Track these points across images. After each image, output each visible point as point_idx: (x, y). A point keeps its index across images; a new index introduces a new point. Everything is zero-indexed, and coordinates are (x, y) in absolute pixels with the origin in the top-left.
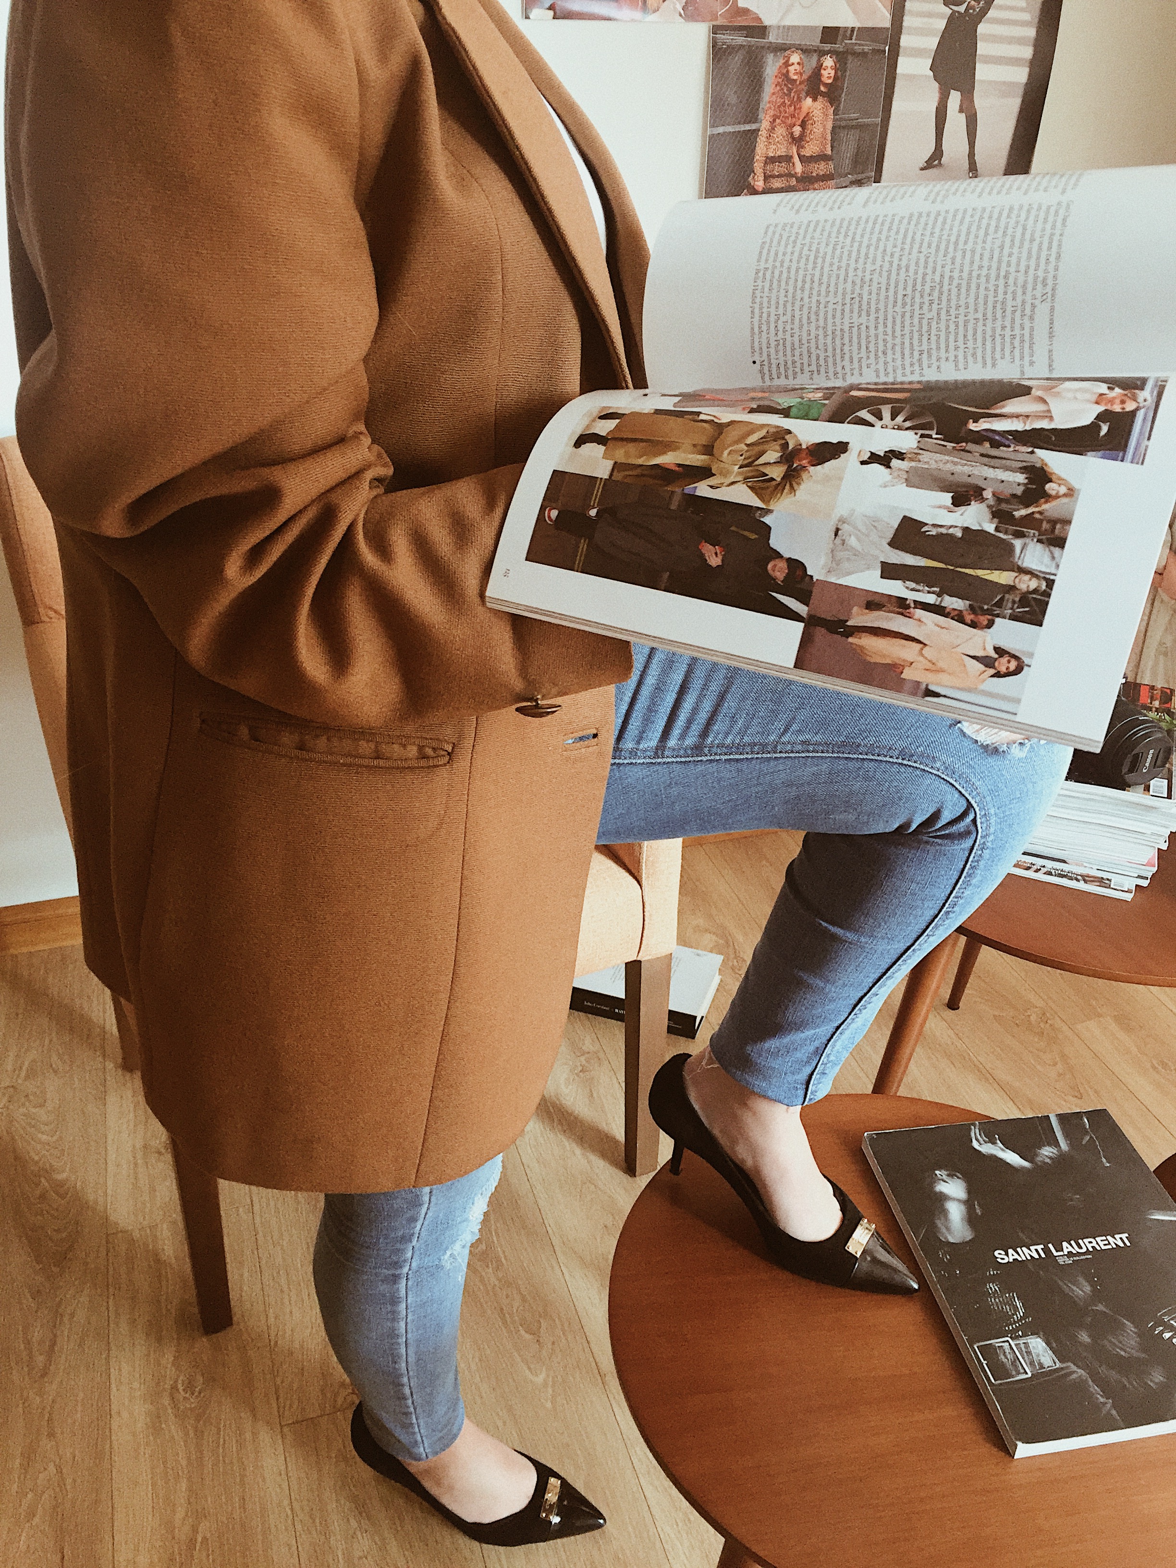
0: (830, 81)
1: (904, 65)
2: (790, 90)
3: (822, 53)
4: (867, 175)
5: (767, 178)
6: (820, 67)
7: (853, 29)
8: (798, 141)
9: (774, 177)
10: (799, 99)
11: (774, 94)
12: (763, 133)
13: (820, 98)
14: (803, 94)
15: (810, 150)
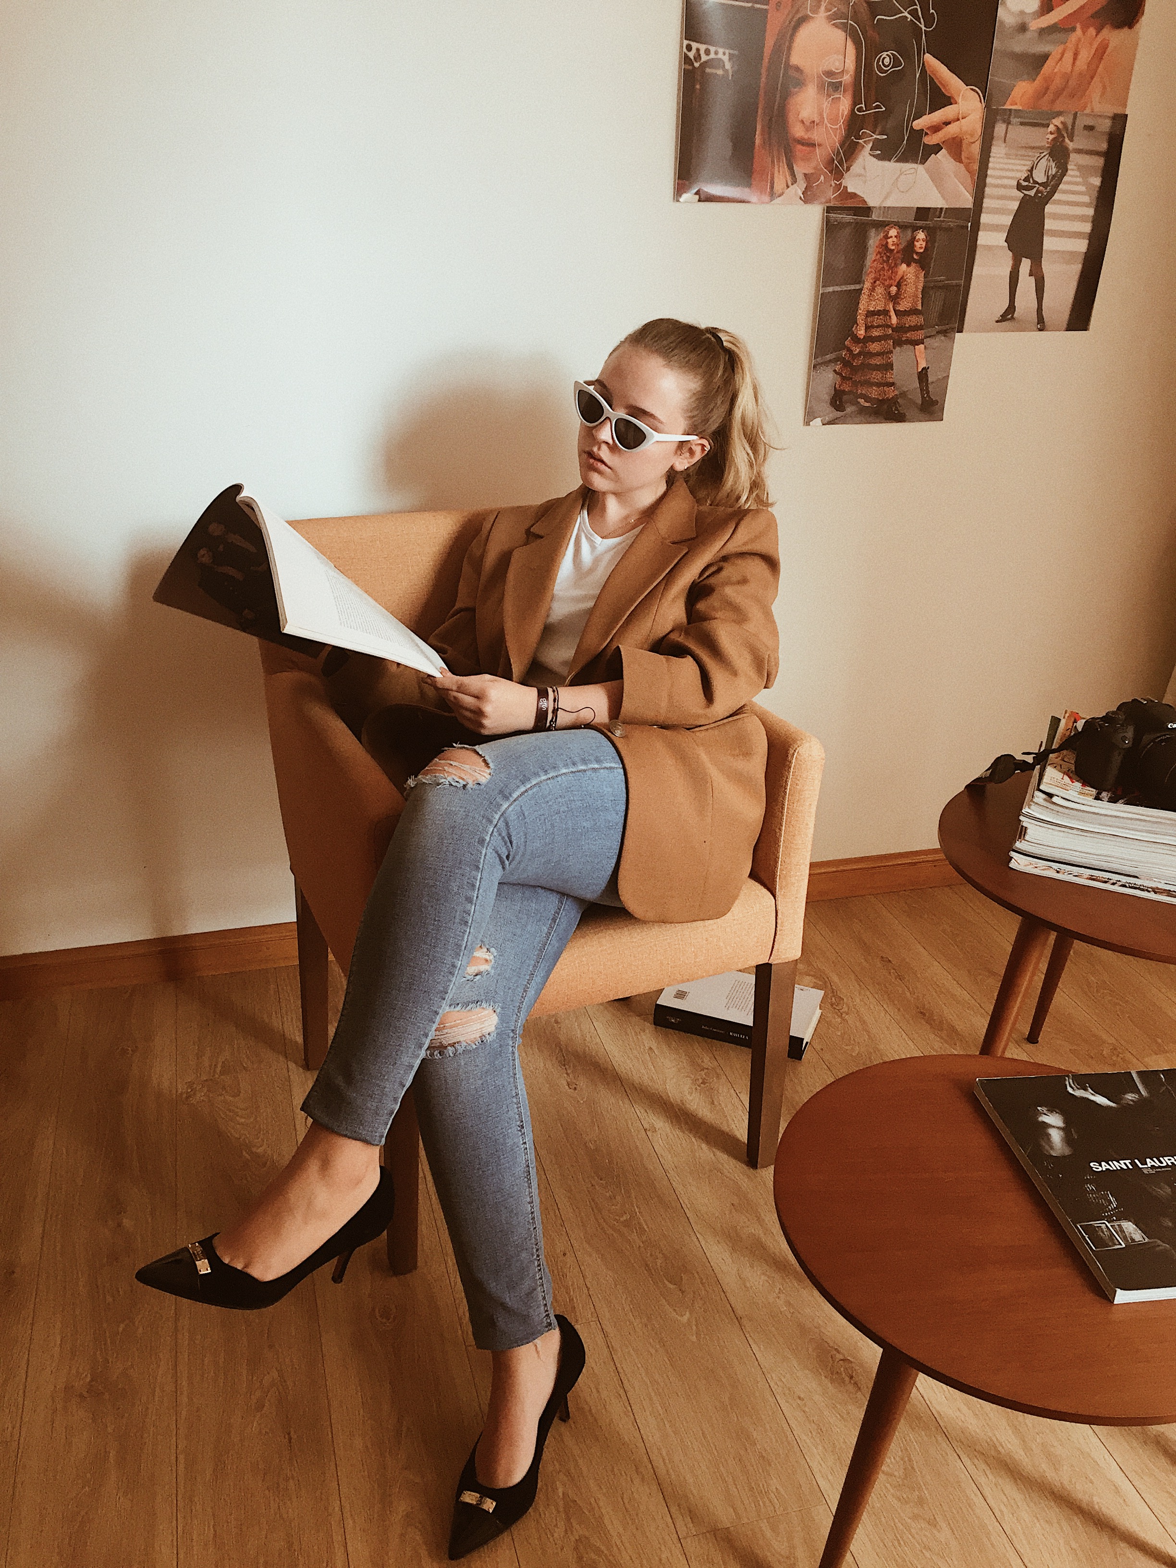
0: (922, 251)
1: (984, 238)
2: (888, 257)
3: (915, 229)
4: (952, 325)
5: (867, 328)
6: (913, 239)
7: (941, 209)
8: (895, 299)
9: (873, 327)
10: (896, 265)
11: (874, 261)
12: (865, 291)
13: (913, 265)
14: (899, 261)
15: (904, 306)
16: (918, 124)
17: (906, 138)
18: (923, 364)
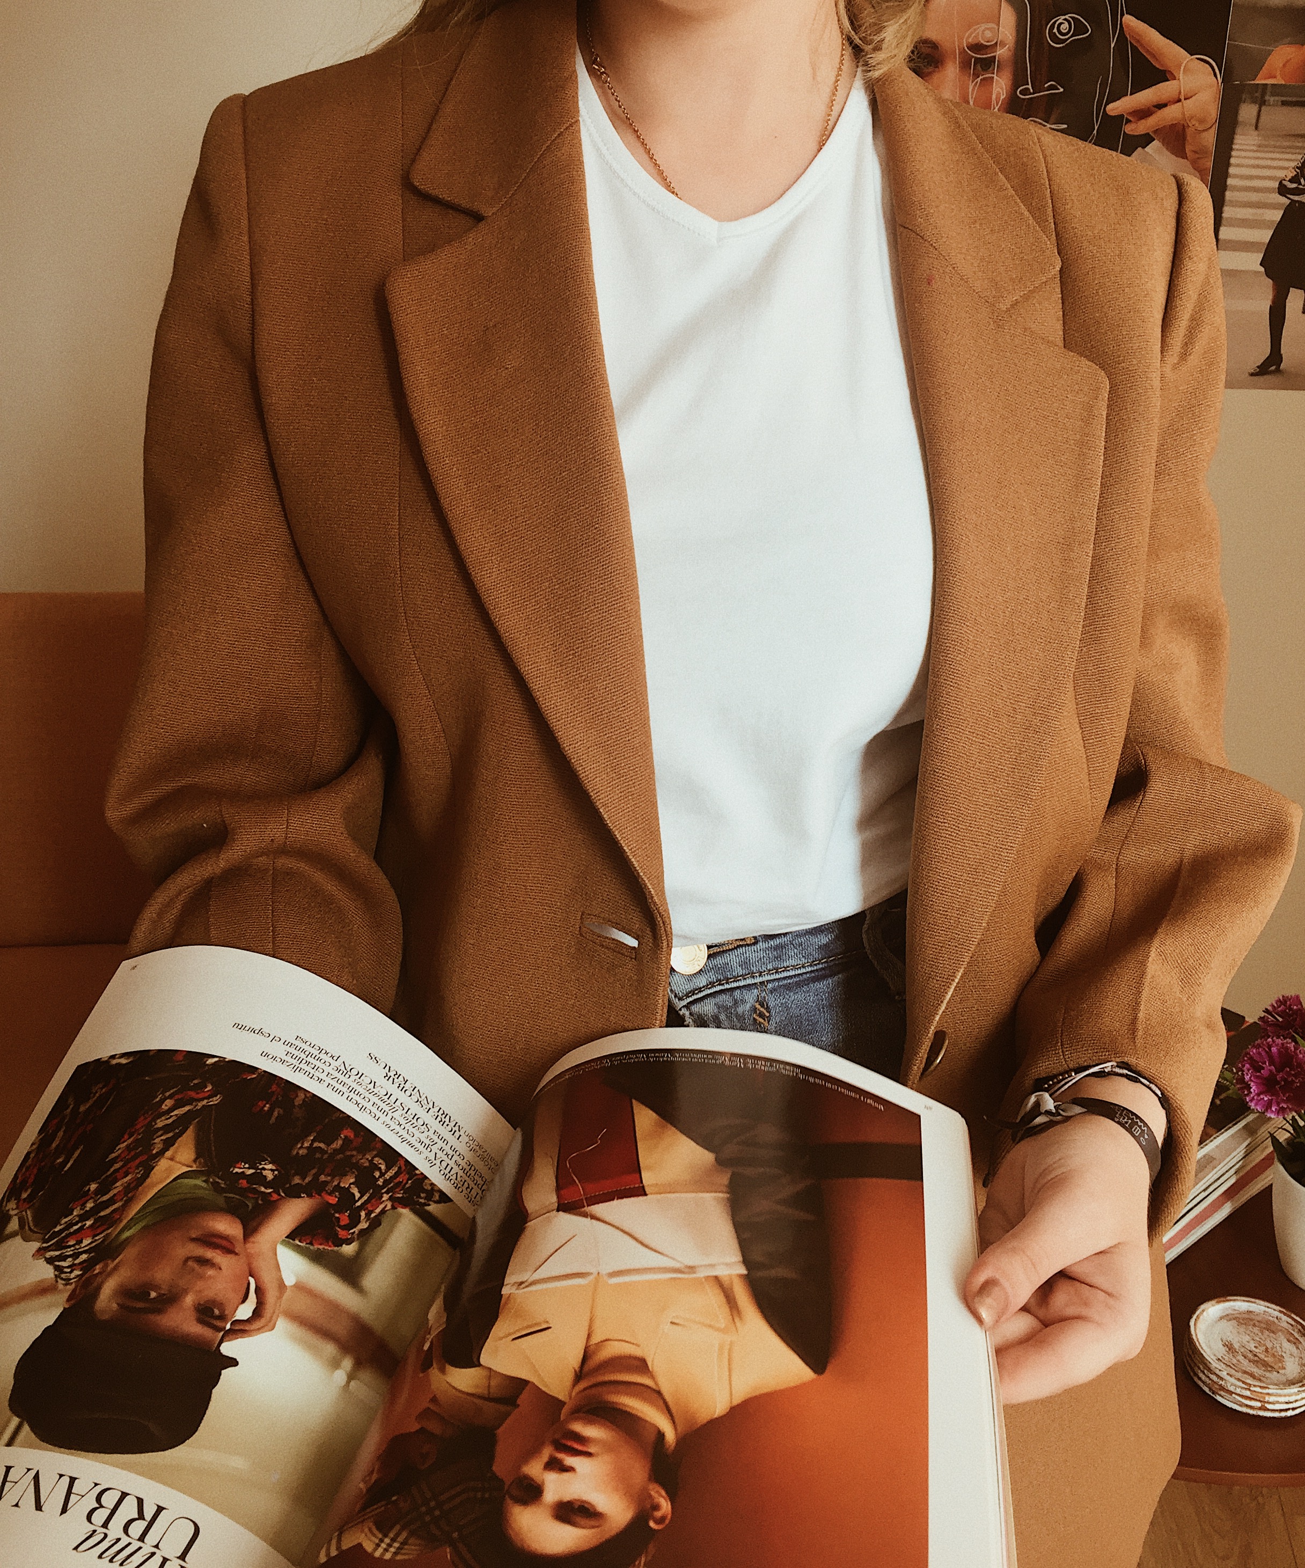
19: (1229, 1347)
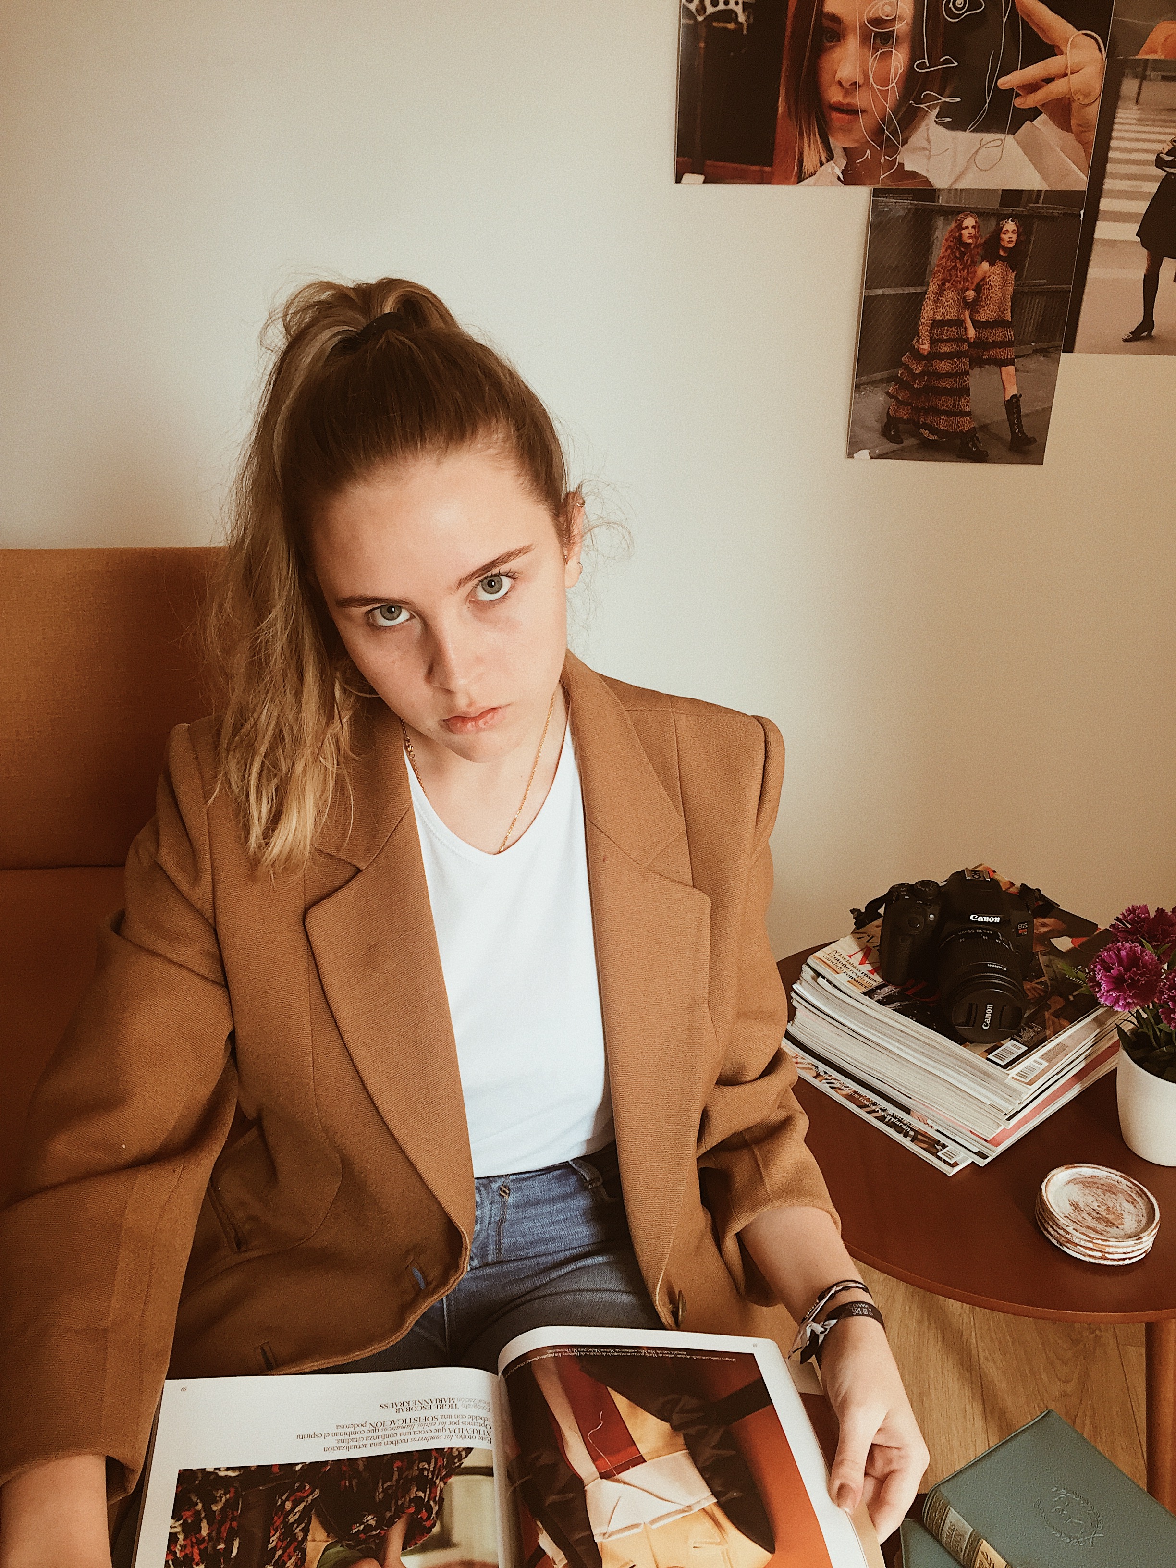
0: (1011, 245)
1: (1103, 230)
2: (963, 254)
3: (1002, 217)
4: (1056, 343)
5: (933, 342)
6: (999, 230)
7: (1039, 191)
8: (973, 306)
10: (974, 264)
11: (943, 257)
12: (931, 295)
13: (1000, 264)
14: (978, 258)
15: (984, 315)
16: (1005, 82)
17: (988, 101)
18: (1012, 391)
19: (1075, 1206)
